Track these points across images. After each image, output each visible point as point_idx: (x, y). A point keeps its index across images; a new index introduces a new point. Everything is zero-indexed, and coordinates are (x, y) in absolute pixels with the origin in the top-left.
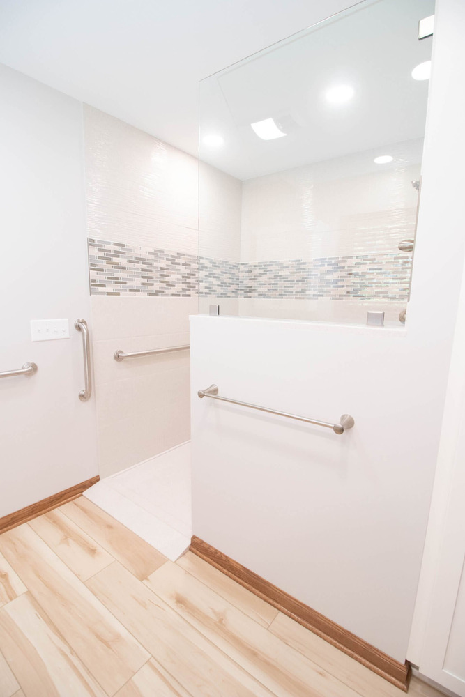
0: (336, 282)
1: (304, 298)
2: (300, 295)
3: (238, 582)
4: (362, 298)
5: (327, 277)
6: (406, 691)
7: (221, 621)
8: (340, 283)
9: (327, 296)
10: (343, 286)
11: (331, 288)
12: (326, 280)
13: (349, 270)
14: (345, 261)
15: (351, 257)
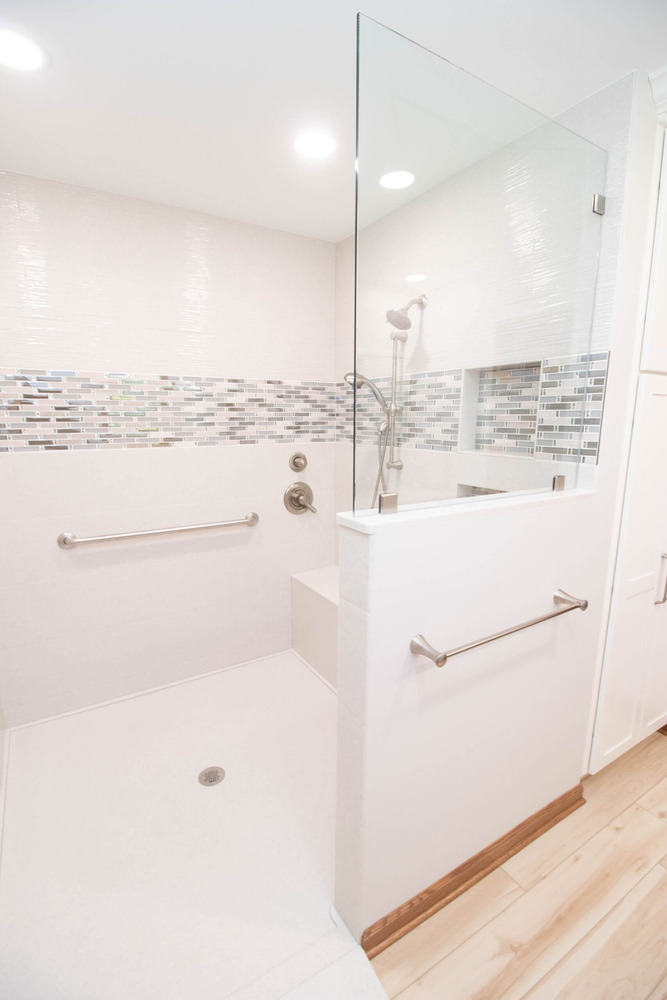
0: (200, 417)
1: (146, 446)
2: (136, 441)
3: (451, 900)
4: (243, 441)
5: (186, 409)
6: (585, 802)
7: (515, 949)
8: (208, 419)
9: (189, 440)
10: (213, 424)
11: (195, 426)
12: (186, 414)
13: (220, 399)
14: (211, 385)
15: (222, 380)
